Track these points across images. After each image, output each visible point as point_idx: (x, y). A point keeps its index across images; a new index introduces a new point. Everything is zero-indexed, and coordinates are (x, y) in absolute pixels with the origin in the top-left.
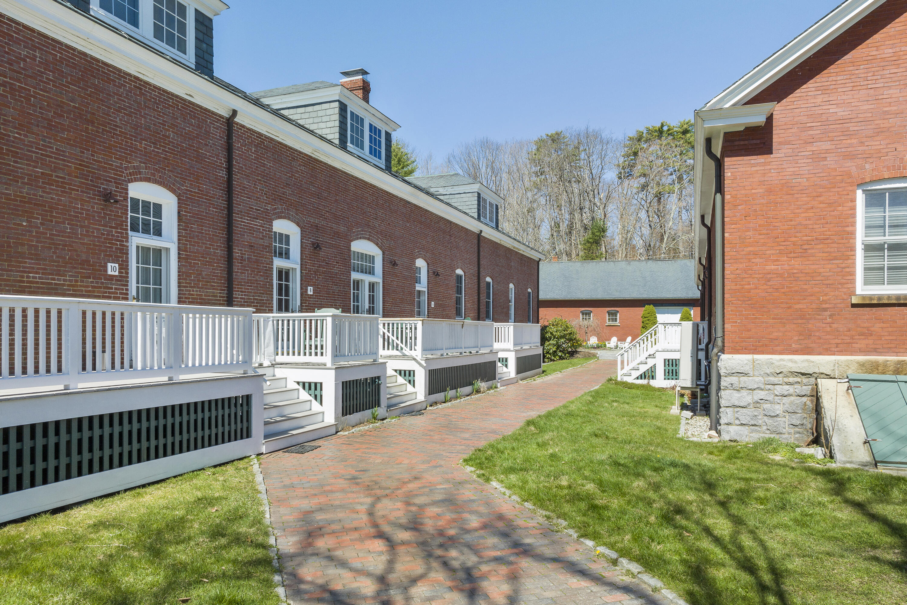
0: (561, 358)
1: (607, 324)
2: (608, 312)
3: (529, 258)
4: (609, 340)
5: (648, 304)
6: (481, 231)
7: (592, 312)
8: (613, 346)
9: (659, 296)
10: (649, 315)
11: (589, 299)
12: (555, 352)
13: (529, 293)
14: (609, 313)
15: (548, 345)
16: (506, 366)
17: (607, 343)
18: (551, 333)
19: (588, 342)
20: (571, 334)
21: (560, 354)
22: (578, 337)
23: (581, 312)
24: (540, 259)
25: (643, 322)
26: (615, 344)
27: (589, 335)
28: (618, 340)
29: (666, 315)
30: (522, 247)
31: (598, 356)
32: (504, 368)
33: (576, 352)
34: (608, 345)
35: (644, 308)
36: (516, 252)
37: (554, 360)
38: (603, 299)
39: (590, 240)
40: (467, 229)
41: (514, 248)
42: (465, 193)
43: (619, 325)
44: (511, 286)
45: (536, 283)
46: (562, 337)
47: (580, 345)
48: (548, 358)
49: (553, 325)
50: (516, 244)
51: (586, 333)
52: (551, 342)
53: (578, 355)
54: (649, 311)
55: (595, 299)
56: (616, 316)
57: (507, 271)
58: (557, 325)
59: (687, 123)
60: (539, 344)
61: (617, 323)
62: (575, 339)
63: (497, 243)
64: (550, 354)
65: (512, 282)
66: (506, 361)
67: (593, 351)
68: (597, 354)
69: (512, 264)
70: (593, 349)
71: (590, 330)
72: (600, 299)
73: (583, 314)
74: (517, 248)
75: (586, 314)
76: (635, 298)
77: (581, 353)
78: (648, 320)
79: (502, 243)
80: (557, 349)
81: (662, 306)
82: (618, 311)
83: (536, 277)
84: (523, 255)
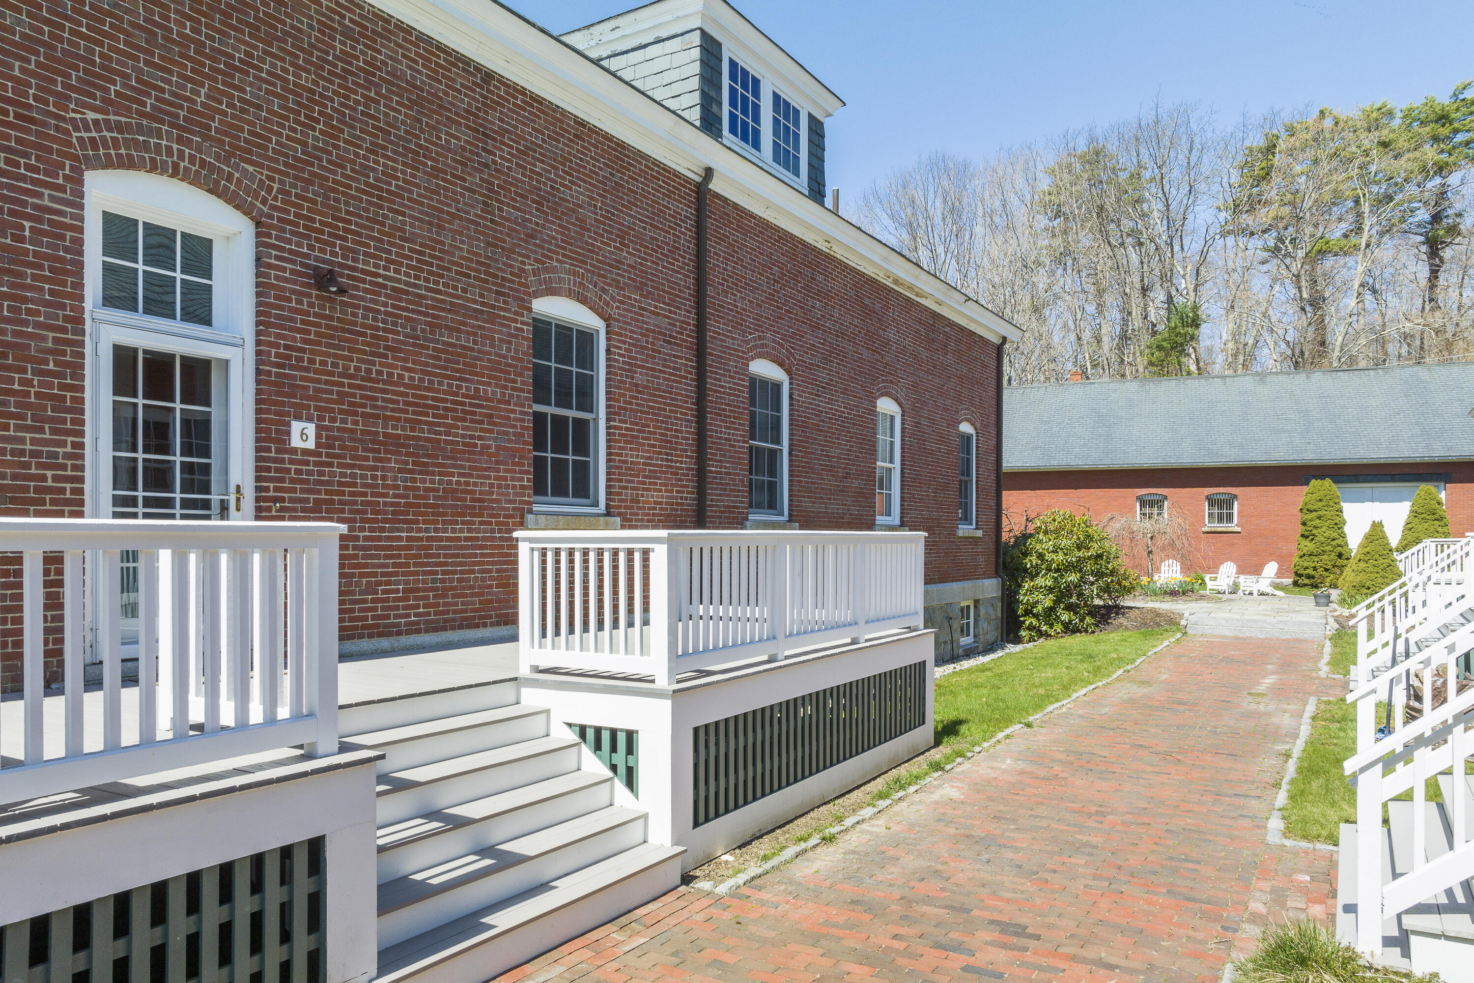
0: (1070, 629)
1: (1206, 529)
2: (1209, 498)
3: (963, 329)
4: (1213, 568)
5: (1316, 477)
6: (709, 172)
7: (1166, 498)
8: (1225, 587)
9: (1348, 456)
10: (1320, 504)
11: (1160, 466)
12: (1052, 609)
13: (967, 438)
14: (1212, 501)
15: (1030, 591)
16: (630, 782)
17: (1207, 579)
18: (1041, 556)
19: (1156, 578)
20: (1099, 556)
21: (1065, 617)
22: (1123, 564)
23: (1138, 498)
24: (1004, 339)
25: (1304, 524)
26: (1231, 581)
27: (1155, 557)
28: (1241, 570)
29: (1368, 504)
30: (925, 284)
31: (1183, 622)
32: (620, 786)
33: (1118, 610)
34: (1210, 584)
35: (1305, 489)
36: (908, 300)
37: (1047, 636)
38: (1195, 465)
39: (1165, 344)
40: (621, 146)
41: (896, 281)
42: (659, 41)
43: (1239, 529)
44: (886, 406)
45: (993, 410)
46: (1070, 567)
47: (1129, 590)
48: (1030, 628)
49: (1046, 532)
50: (901, 270)
51: (1150, 552)
52: (1040, 581)
53: (1121, 620)
54: (1322, 493)
55: (1174, 466)
56: (1230, 507)
57: (866, 354)
58: (1057, 531)
59: (1380, 109)
60: (920, 621)
61: (1234, 527)
62: (1113, 573)
63: (819, 252)
64: (1036, 616)
65: (887, 394)
66: (630, 749)
67: (1166, 606)
68: (1181, 616)
69: (891, 334)
70: (1167, 598)
71: (1160, 543)
72: (1189, 466)
73: (1143, 504)
74: (910, 288)
75: (1152, 504)
76: (1283, 463)
77: (1132, 614)
78: (1319, 518)
79: (839, 253)
80: (1057, 601)
81: (1358, 481)
82: (1235, 496)
83: (992, 392)
84: (935, 315)
